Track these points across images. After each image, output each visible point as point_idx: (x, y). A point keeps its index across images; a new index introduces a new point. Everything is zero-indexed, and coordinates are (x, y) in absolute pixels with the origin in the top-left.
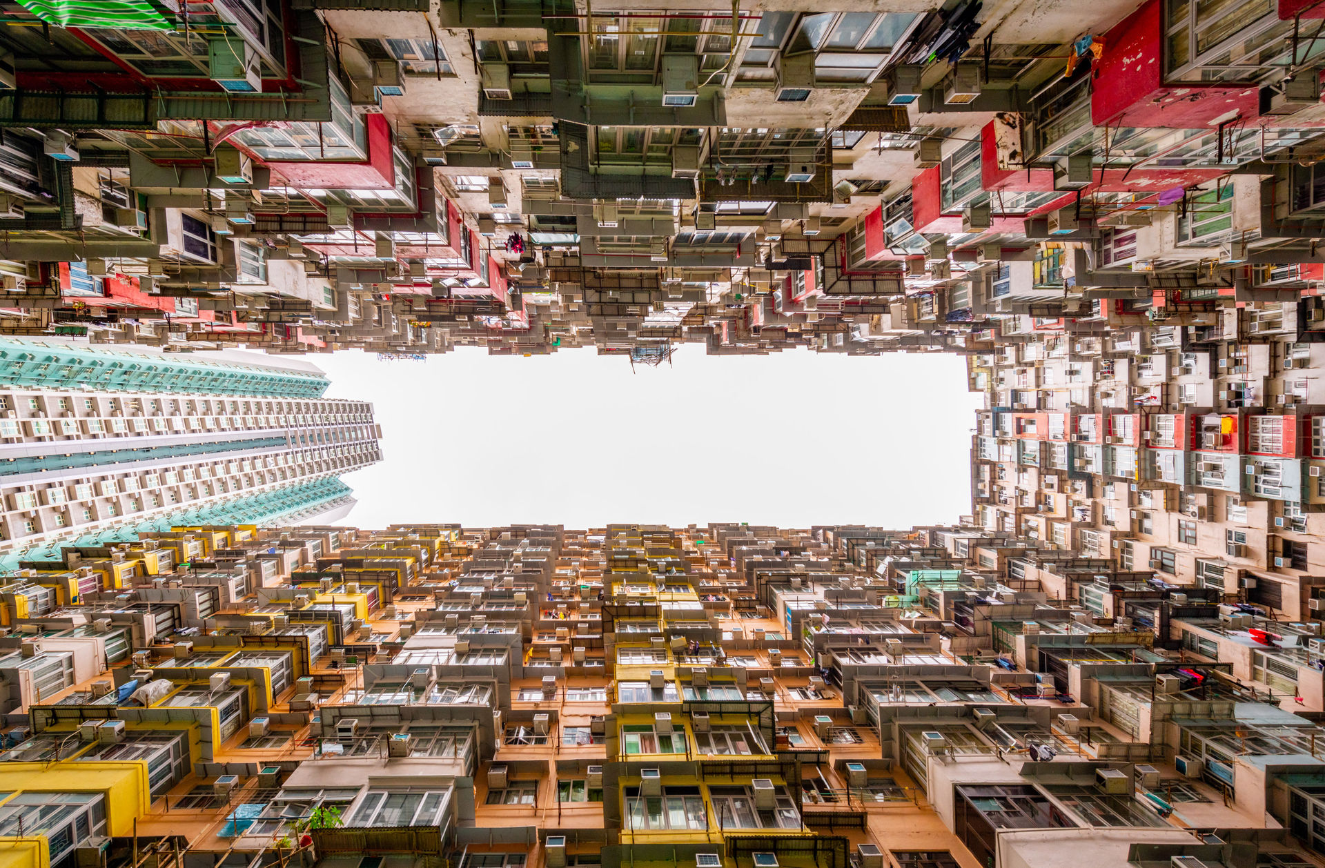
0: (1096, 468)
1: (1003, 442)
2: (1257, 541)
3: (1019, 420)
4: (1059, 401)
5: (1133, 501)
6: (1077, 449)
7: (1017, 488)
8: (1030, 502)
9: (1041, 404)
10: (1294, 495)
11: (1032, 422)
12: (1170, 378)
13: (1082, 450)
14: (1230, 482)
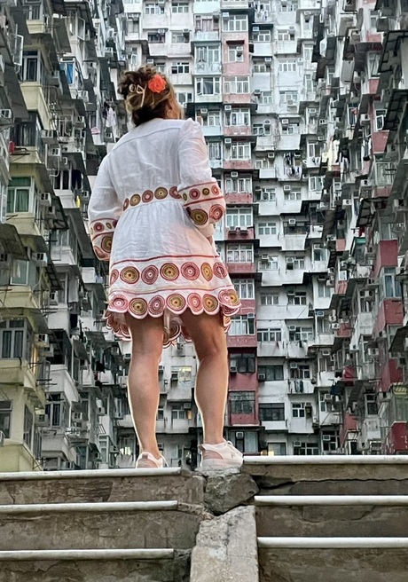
1: (216, 20)
3: (242, 43)
4: (262, 81)
7: (166, 30)
8: (155, 49)
9: (259, 62)
11: (239, 55)
12: (282, 183)
13: (216, 112)
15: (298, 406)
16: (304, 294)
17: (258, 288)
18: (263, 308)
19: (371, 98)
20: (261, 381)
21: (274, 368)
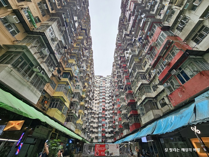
0: (101, 88)
1: (102, 80)
2: (97, 99)
4: (106, 85)
5: (98, 90)
7: (98, 80)
8: (97, 82)
9: (106, 83)
10: (100, 101)
12: (107, 93)
14: (100, 98)
15: (109, 114)
16: (109, 103)
18: (106, 105)
19: (116, 86)
21: (106, 110)
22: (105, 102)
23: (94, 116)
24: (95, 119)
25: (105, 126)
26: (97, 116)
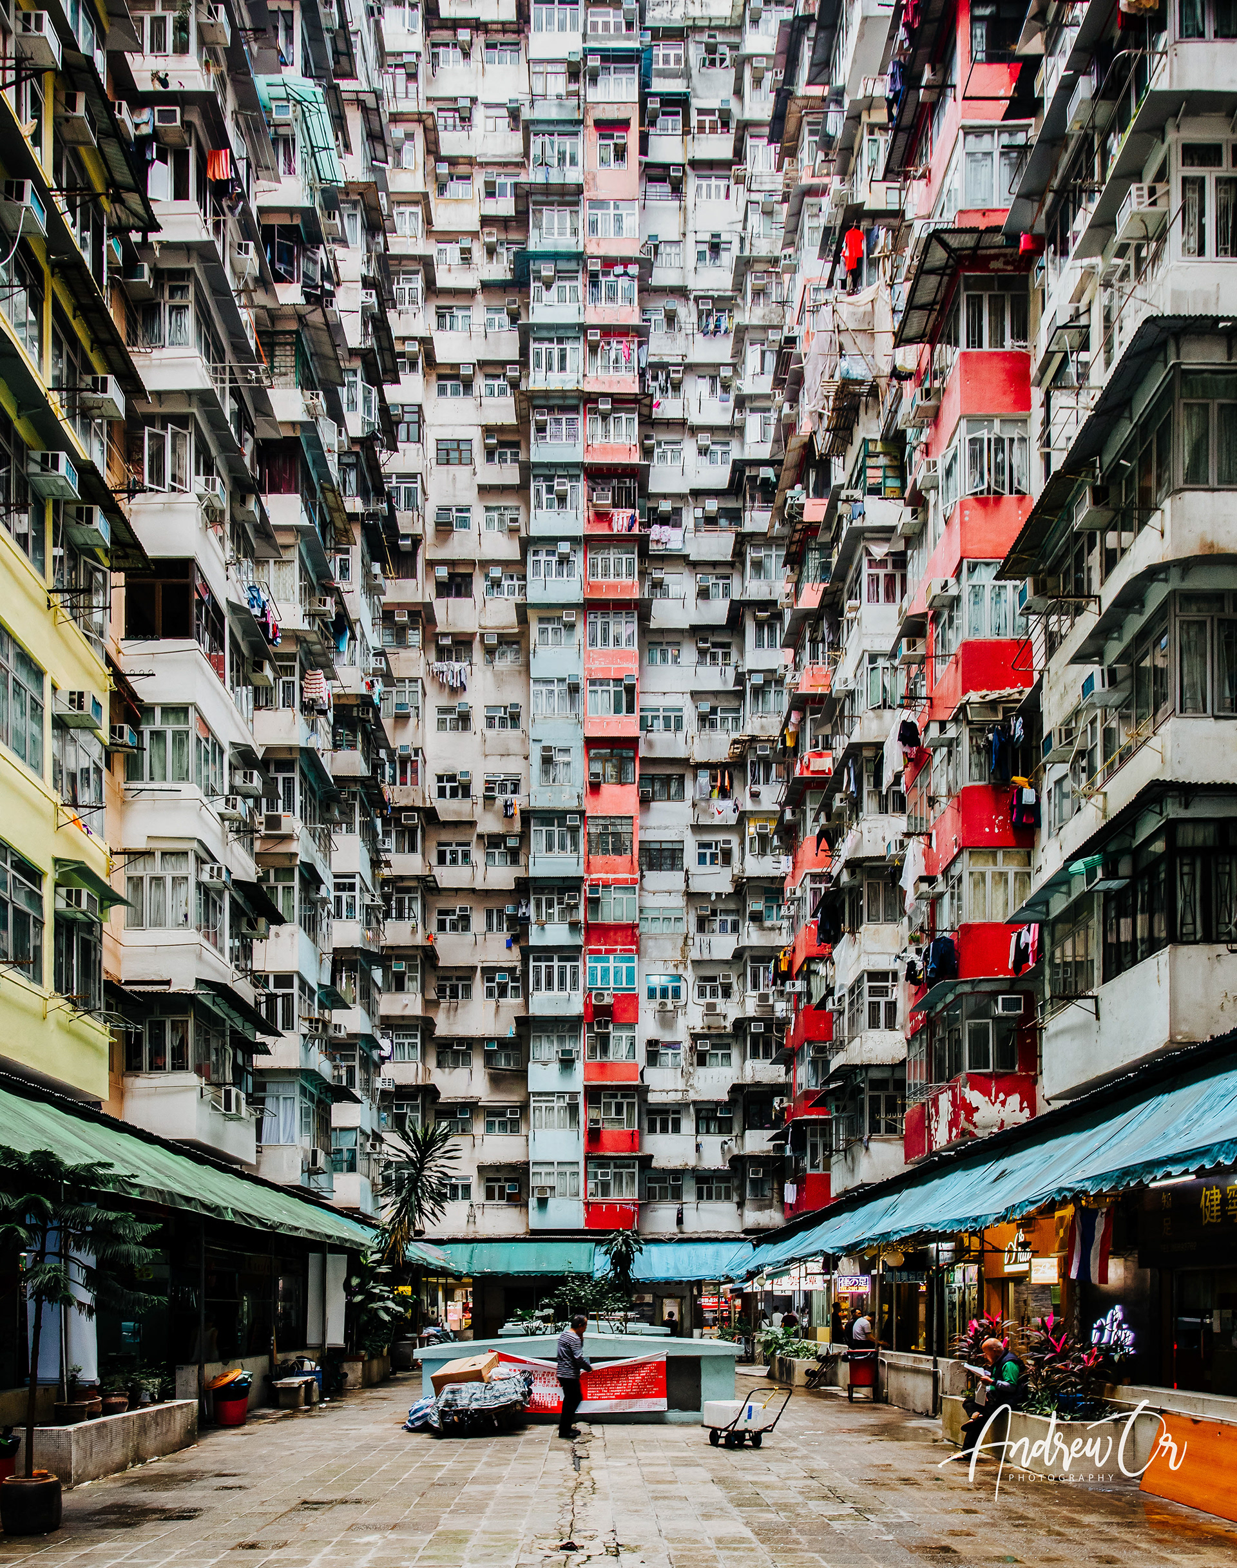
3: (625, 125)
6: (572, 265)
10: (535, 594)
12: (695, 430)
13: (570, 275)
15: (707, 845)
16: (726, 645)
17: (644, 630)
18: (651, 670)
20: (645, 801)
22: (641, 610)
23: (449, 876)
24: (463, 923)
25: (648, 1026)
26: (501, 876)
